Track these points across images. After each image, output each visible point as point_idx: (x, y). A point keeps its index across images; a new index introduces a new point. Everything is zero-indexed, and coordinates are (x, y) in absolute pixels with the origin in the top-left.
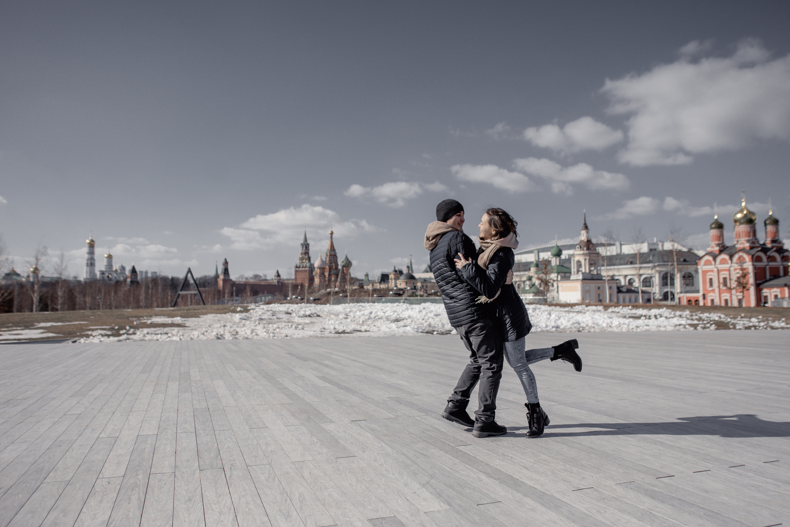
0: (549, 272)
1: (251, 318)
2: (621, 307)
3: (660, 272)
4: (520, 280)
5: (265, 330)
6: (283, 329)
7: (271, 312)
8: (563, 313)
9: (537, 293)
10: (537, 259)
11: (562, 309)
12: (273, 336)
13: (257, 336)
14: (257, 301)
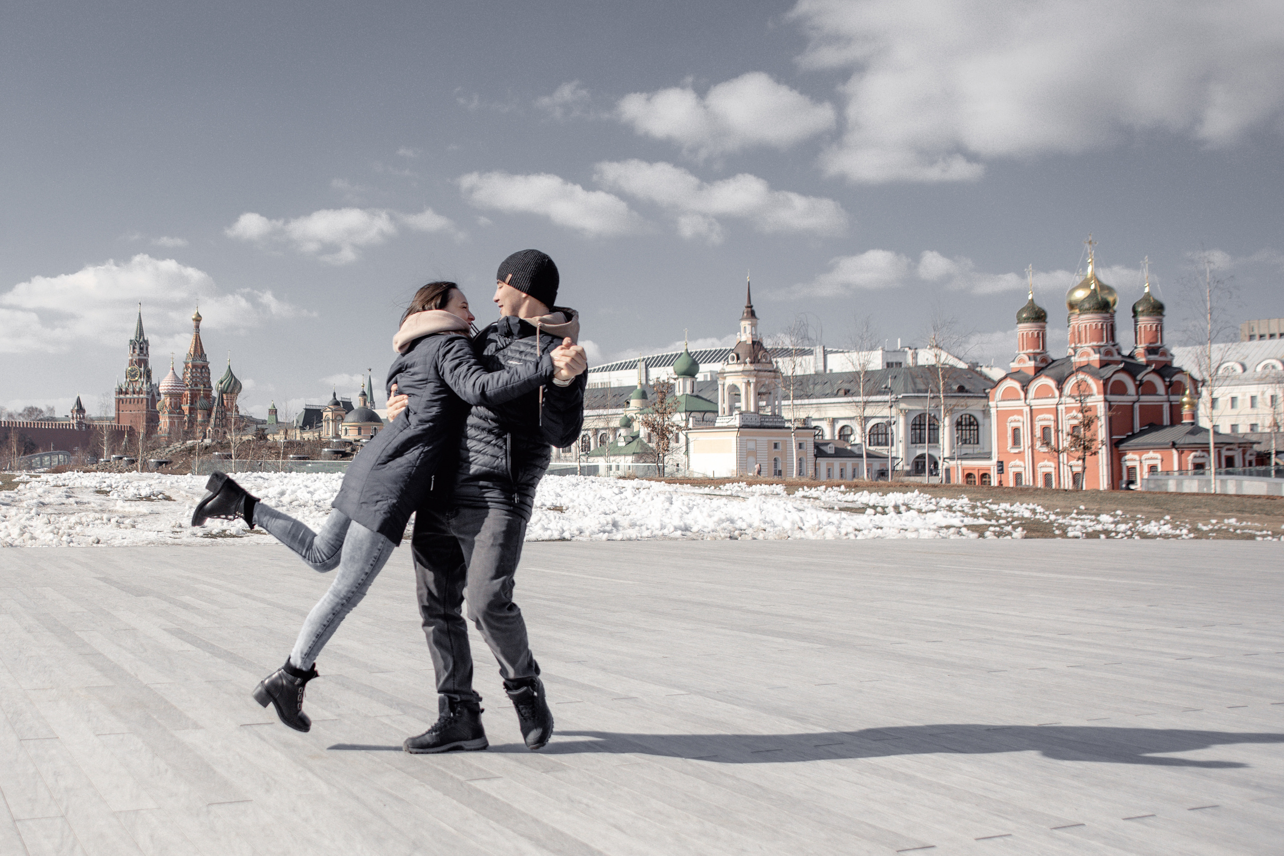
0: (668, 410)
1: (21, 501)
2: (823, 488)
3: (907, 413)
4: (606, 426)
5: (51, 527)
6: (91, 526)
7: (64, 489)
8: (698, 498)
9: (643, 454)
10: (644, 382)
11: (697, 490)
12: (69, 540)
13: (34, 541)
14: (34, 465)
